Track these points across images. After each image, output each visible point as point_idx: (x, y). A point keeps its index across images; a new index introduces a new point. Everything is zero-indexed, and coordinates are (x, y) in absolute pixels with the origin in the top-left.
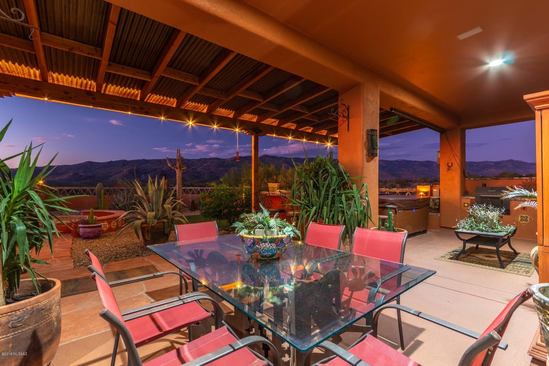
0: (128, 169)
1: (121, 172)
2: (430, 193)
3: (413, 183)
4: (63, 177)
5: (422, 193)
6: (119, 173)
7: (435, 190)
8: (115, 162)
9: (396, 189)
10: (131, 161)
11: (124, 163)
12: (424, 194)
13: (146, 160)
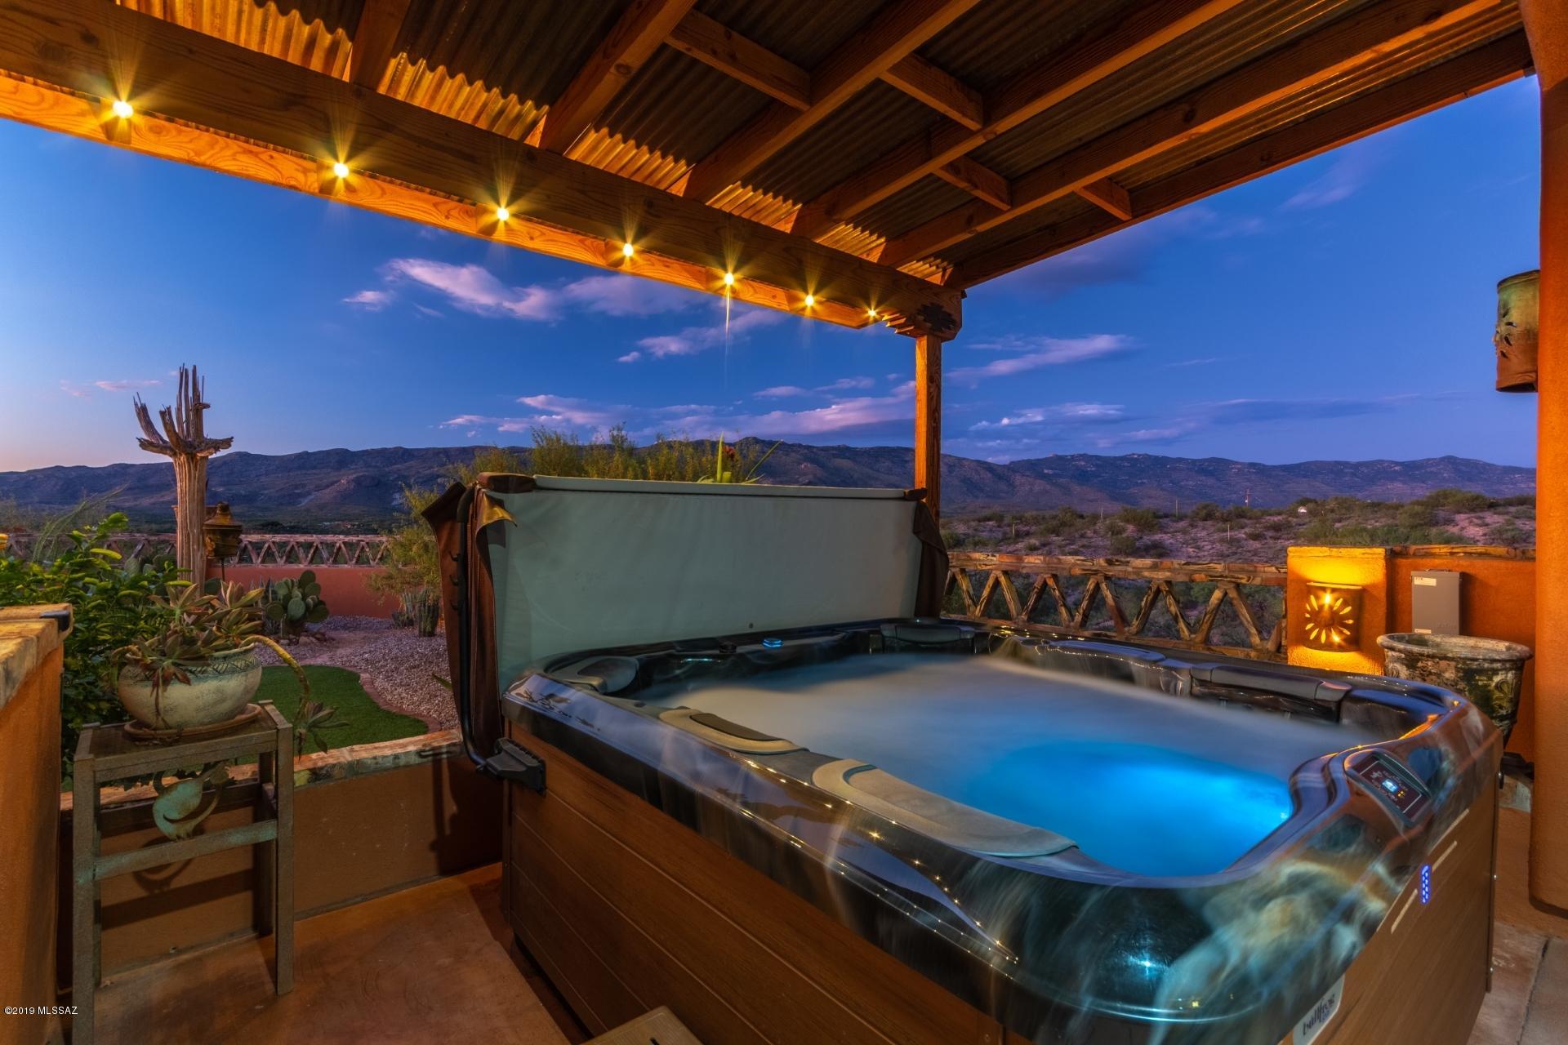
0: (354, 476)
1: (333, 483)
2: (1382, 595)
3: (1174, 521)
4: (162, 496)
5: (1327, 599)
6: (327, 486)
7: (1423, 581)
8: (314, 453)
9: (1148, 562)
10: (363, 451)
11: (342, 458)
12: (1345, 604)
13: (406, 450)
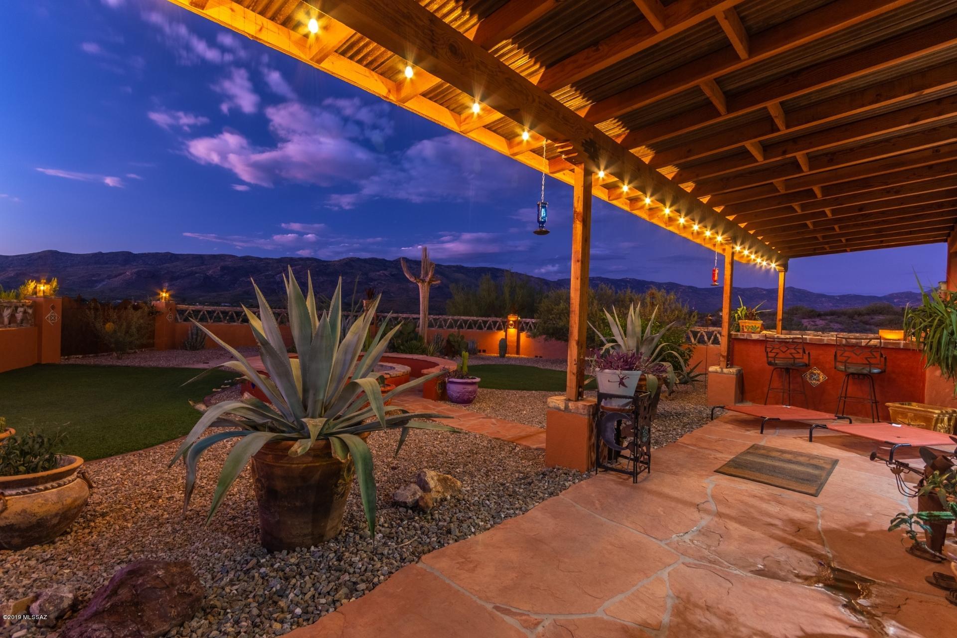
0: (136, 270)
1: (120, 274)
6: (116, 276)
8: (106, 254)
11: (127, 258)
13: (173, 255)
